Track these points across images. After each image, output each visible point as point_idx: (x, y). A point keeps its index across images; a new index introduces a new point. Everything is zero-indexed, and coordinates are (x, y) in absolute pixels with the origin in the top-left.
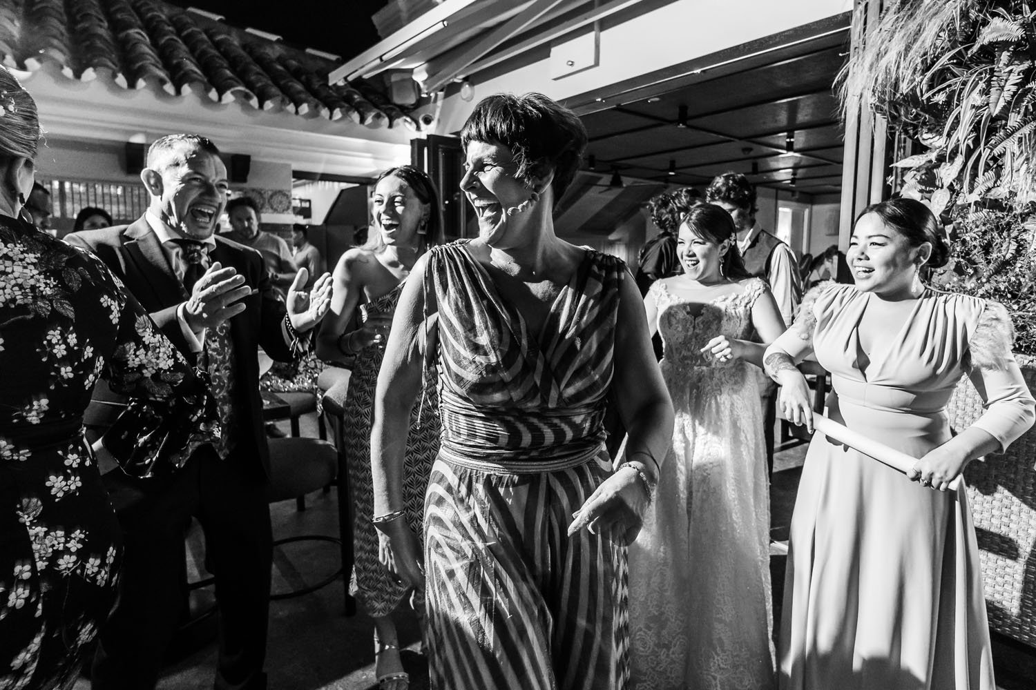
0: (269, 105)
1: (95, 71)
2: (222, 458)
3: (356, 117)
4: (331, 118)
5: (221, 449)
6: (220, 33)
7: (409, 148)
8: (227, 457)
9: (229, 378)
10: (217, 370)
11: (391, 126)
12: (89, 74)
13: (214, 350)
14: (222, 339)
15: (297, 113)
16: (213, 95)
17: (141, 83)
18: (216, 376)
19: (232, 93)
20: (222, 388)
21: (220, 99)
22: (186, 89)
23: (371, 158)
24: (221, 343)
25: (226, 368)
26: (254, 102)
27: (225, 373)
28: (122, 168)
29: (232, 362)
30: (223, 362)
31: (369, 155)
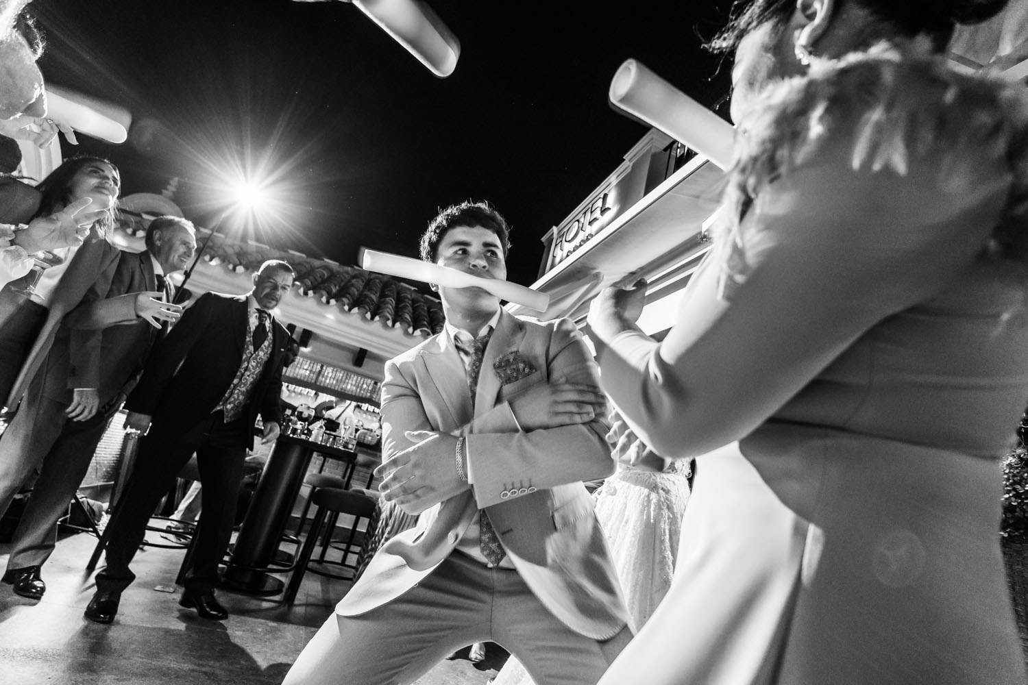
1: (359, 309)
2: (225, 422)
5: (227, 417)
6: (435, 308)
8: (228, 423)
9: (251, 383)
10: (248, 376)
12: (355, 310)
13: (252, 366)
14: (258, 363)
16: (411, 330)
17: (377, 318)
18: (246, 379)
19: (421, 331)
20: (245, 385)
21: (413, 333)
22: (398, 325)
24: (257, 366)
25: (253, 377)
27: (251, 379)
28: (353, 361)
29: (257, 376)
30: (253, 373)
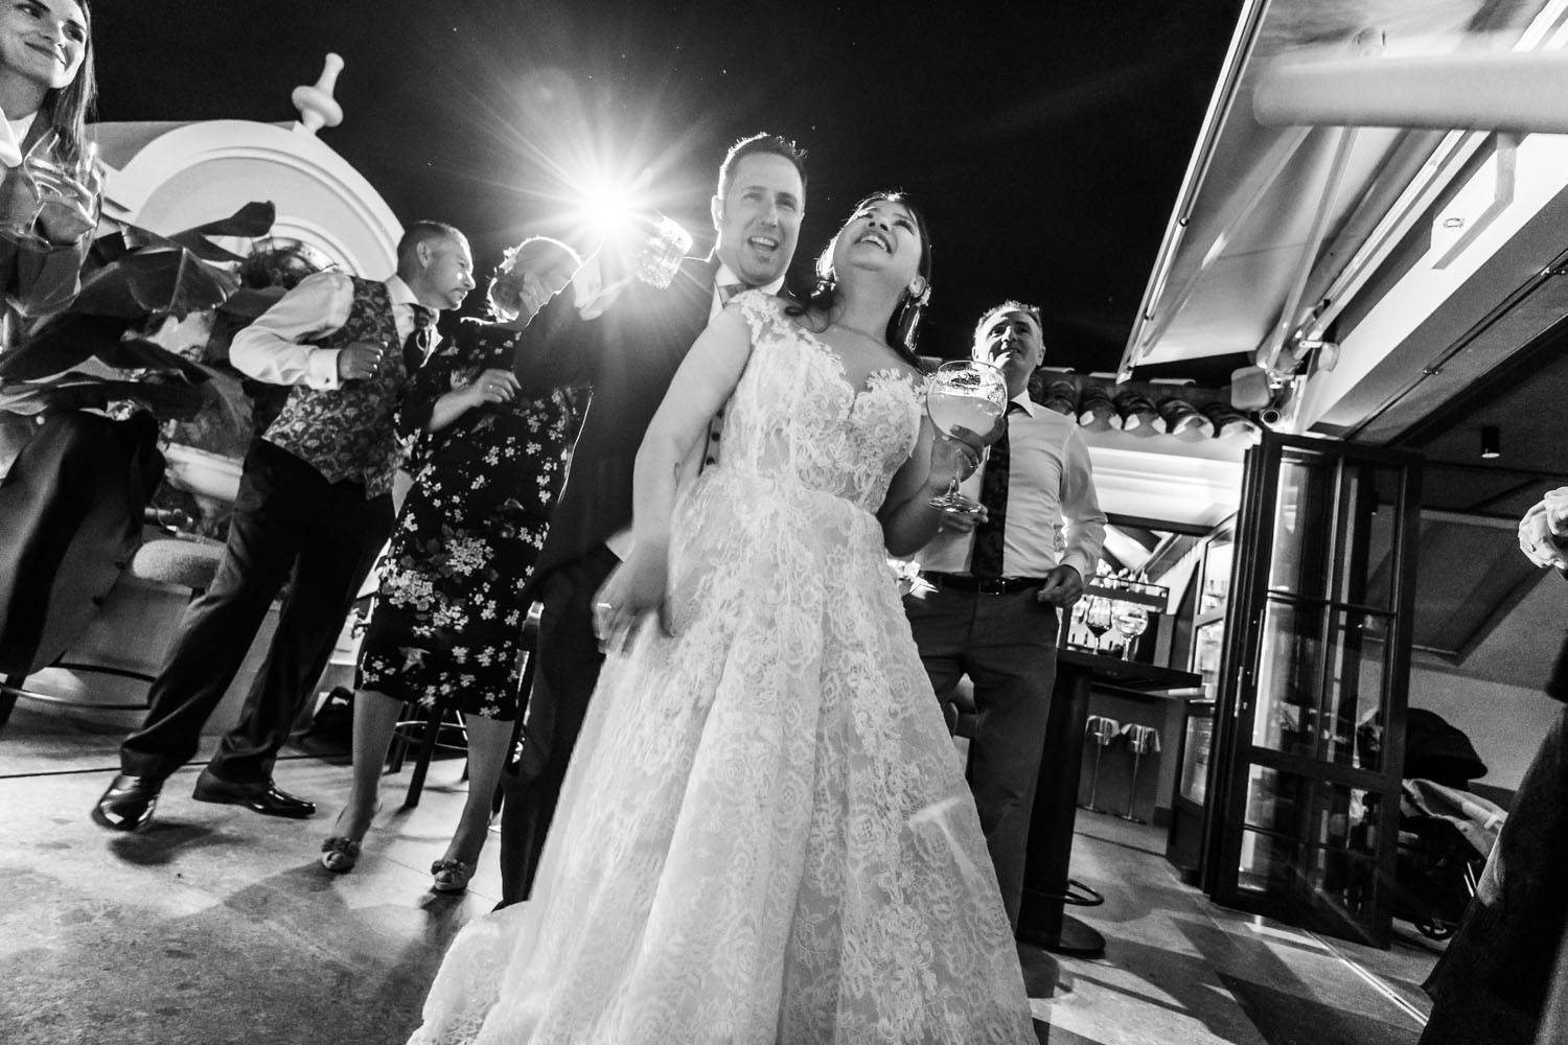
3: (1160, 424)
4: (1123, 427)
11: (1217, 434)
31: (1205, 481)
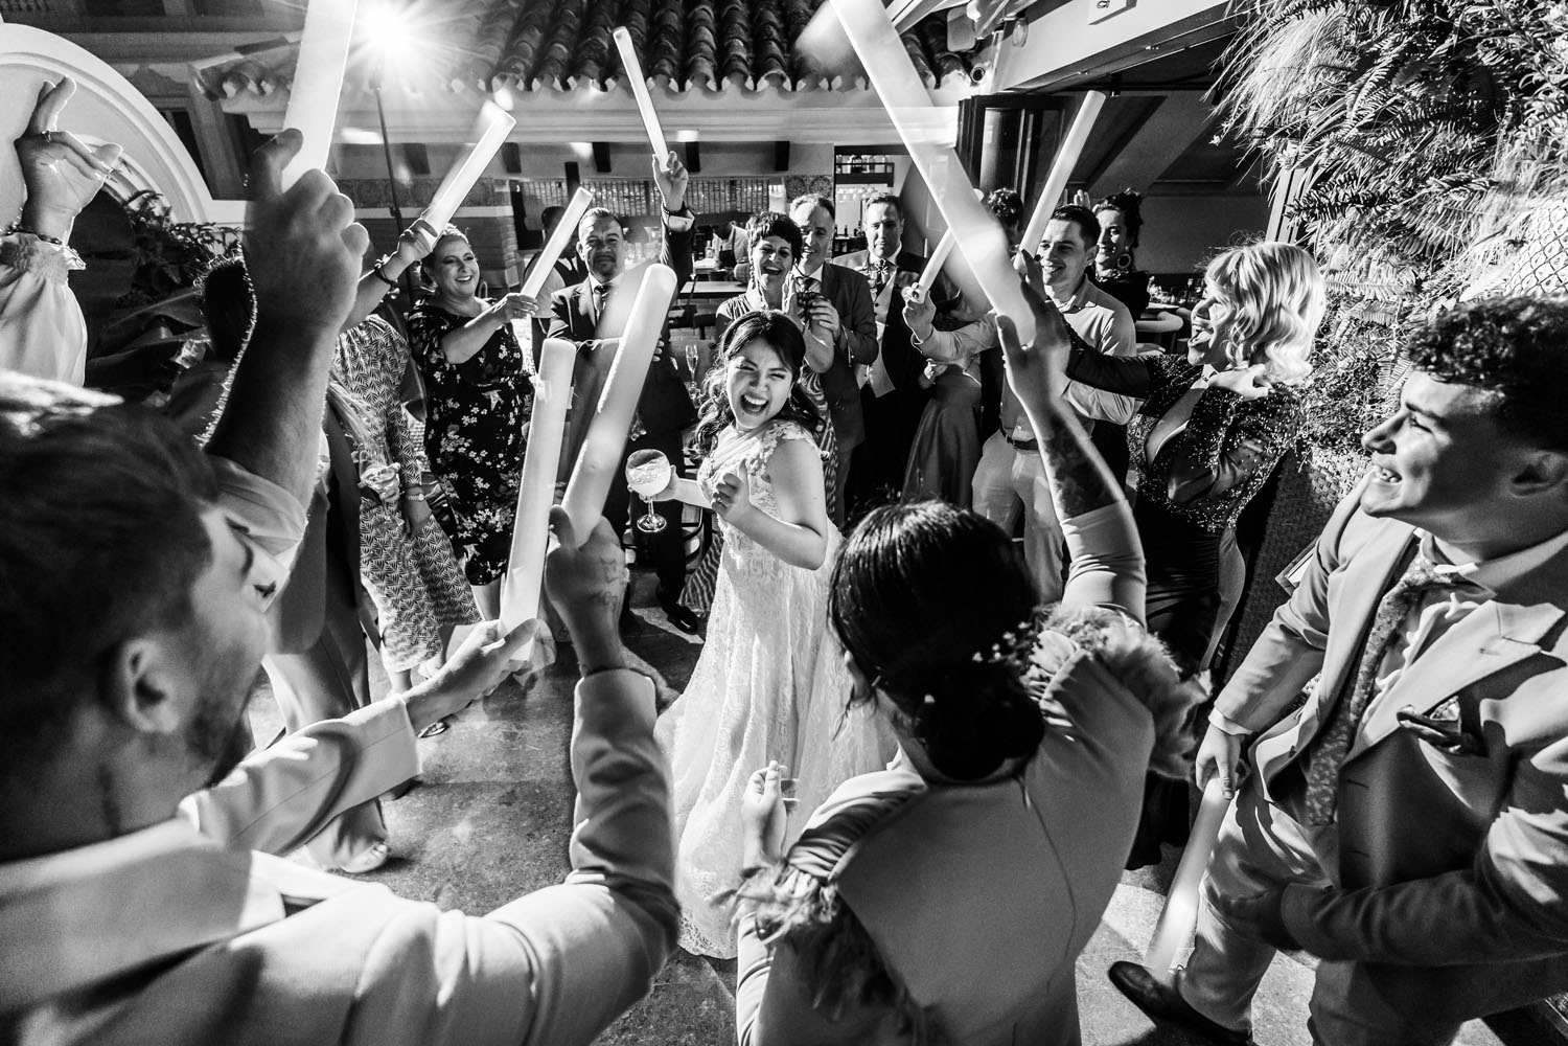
0: (801, 84)
7: (957, 108)
11: (939, 85)
15: (830, 88)
16: (750, 83)
17: (691, 84)
22: (728, 82)
23: (919, 127)
26: (787, 84)
